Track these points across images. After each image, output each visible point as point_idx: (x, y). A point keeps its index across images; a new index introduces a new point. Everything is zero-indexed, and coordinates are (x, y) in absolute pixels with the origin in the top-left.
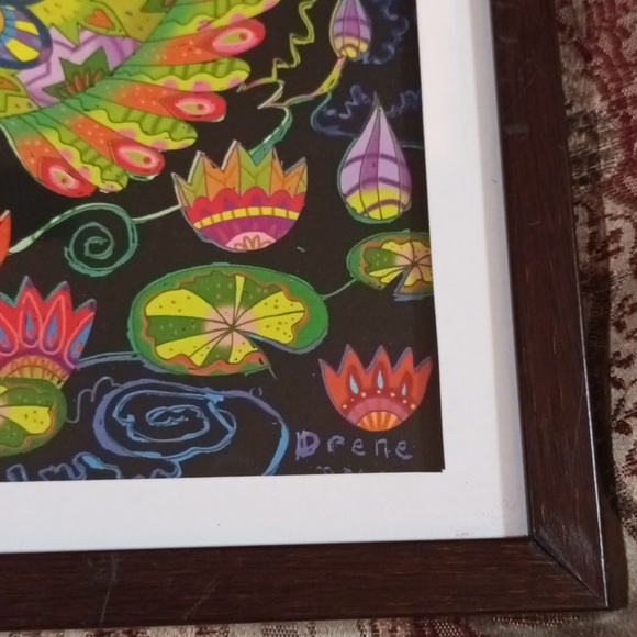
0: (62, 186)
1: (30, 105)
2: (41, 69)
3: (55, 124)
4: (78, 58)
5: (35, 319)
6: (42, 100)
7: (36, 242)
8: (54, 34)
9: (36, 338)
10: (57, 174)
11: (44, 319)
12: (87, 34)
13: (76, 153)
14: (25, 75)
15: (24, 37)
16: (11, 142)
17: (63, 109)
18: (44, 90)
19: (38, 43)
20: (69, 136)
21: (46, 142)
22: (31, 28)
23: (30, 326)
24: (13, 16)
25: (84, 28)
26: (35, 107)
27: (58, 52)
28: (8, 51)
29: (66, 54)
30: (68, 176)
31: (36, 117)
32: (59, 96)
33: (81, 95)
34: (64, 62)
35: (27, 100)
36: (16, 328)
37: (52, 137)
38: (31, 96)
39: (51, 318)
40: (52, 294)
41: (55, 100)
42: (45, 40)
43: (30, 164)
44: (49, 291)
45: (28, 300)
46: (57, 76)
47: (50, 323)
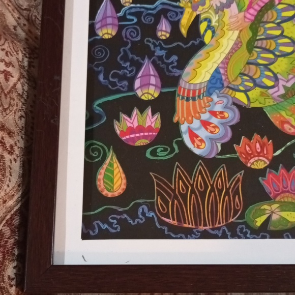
0: (289, 131)
1: (274, 102)
2: (276, 89)
3: (284, 109)
4: (289, 85)
5: (286, 180)
6: (278, 100)
7: (283, 152)
8: (279, 76)
9: (288, 187)
10: (287, 127)
11: (289, 180)
12: (291, 76)
13: (293, 119)
14: (271, 91)
15: (268, 77)
16: (269, 115)
17: (286, 103)
18: (278, 96)
19: (274, 79)
20: (290, 113)
21: (281, 116)
22: (270, 74)
23: (285, 182)
24: (263, 69)
25: (290, 74)
26: (276, 103)
27: (281, 83)
28: (263, 82)
29: (284, 83)
30: (291, 128)
31: (276, 107)
32: (284, 99)
33: (291, 98)
34: (284, 86)
35: (273, 100)
36: (280, 183)
37: (283, 113)
38: (274, 98)
39: (292, 179)
40: (291, 171)
41: (282, 100)
42: (276, 78)
43: (277, 123)
44: (290, 170)
45: (283, 173)
46: (282, 91)
47: (292, 181)
